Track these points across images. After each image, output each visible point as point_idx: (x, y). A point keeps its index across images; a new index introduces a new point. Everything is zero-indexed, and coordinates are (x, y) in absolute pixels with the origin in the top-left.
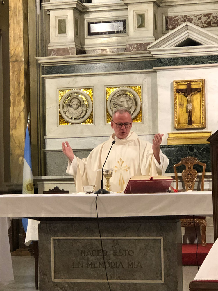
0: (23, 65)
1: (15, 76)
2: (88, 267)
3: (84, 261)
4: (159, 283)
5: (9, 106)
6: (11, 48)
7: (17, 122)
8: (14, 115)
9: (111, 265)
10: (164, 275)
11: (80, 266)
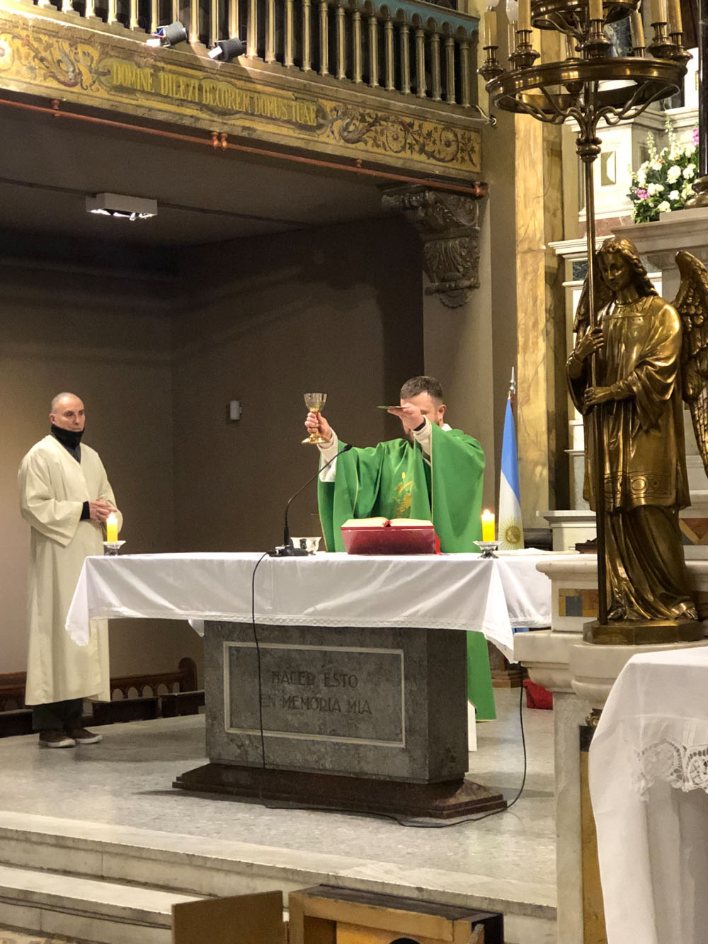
0: (544, 259)
1: (527, 285)
2: (283, 707)
3: (277, 692)
4: (396, 748)
5: (515, 353)
6: (520, 221)
7: (532, 389)
8: (525, 374)
9: (321, 704)
10: (406, 731)
11: (271, 705)
